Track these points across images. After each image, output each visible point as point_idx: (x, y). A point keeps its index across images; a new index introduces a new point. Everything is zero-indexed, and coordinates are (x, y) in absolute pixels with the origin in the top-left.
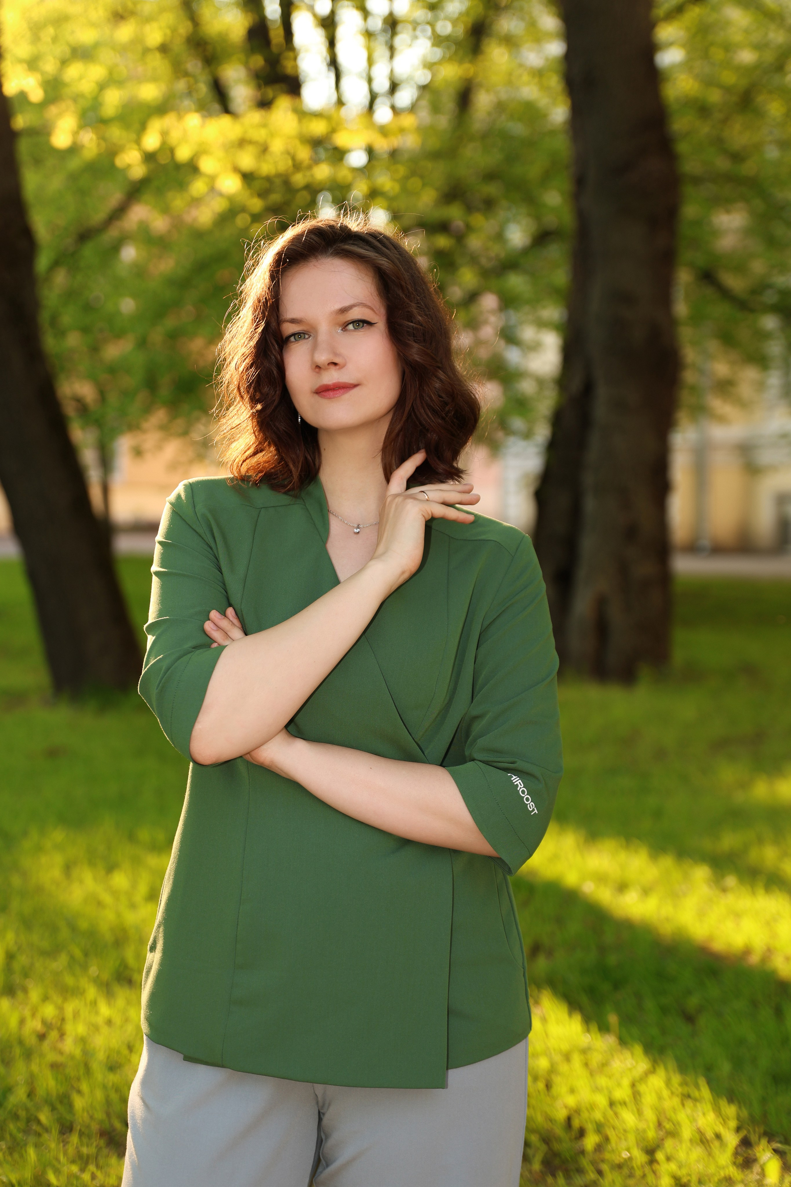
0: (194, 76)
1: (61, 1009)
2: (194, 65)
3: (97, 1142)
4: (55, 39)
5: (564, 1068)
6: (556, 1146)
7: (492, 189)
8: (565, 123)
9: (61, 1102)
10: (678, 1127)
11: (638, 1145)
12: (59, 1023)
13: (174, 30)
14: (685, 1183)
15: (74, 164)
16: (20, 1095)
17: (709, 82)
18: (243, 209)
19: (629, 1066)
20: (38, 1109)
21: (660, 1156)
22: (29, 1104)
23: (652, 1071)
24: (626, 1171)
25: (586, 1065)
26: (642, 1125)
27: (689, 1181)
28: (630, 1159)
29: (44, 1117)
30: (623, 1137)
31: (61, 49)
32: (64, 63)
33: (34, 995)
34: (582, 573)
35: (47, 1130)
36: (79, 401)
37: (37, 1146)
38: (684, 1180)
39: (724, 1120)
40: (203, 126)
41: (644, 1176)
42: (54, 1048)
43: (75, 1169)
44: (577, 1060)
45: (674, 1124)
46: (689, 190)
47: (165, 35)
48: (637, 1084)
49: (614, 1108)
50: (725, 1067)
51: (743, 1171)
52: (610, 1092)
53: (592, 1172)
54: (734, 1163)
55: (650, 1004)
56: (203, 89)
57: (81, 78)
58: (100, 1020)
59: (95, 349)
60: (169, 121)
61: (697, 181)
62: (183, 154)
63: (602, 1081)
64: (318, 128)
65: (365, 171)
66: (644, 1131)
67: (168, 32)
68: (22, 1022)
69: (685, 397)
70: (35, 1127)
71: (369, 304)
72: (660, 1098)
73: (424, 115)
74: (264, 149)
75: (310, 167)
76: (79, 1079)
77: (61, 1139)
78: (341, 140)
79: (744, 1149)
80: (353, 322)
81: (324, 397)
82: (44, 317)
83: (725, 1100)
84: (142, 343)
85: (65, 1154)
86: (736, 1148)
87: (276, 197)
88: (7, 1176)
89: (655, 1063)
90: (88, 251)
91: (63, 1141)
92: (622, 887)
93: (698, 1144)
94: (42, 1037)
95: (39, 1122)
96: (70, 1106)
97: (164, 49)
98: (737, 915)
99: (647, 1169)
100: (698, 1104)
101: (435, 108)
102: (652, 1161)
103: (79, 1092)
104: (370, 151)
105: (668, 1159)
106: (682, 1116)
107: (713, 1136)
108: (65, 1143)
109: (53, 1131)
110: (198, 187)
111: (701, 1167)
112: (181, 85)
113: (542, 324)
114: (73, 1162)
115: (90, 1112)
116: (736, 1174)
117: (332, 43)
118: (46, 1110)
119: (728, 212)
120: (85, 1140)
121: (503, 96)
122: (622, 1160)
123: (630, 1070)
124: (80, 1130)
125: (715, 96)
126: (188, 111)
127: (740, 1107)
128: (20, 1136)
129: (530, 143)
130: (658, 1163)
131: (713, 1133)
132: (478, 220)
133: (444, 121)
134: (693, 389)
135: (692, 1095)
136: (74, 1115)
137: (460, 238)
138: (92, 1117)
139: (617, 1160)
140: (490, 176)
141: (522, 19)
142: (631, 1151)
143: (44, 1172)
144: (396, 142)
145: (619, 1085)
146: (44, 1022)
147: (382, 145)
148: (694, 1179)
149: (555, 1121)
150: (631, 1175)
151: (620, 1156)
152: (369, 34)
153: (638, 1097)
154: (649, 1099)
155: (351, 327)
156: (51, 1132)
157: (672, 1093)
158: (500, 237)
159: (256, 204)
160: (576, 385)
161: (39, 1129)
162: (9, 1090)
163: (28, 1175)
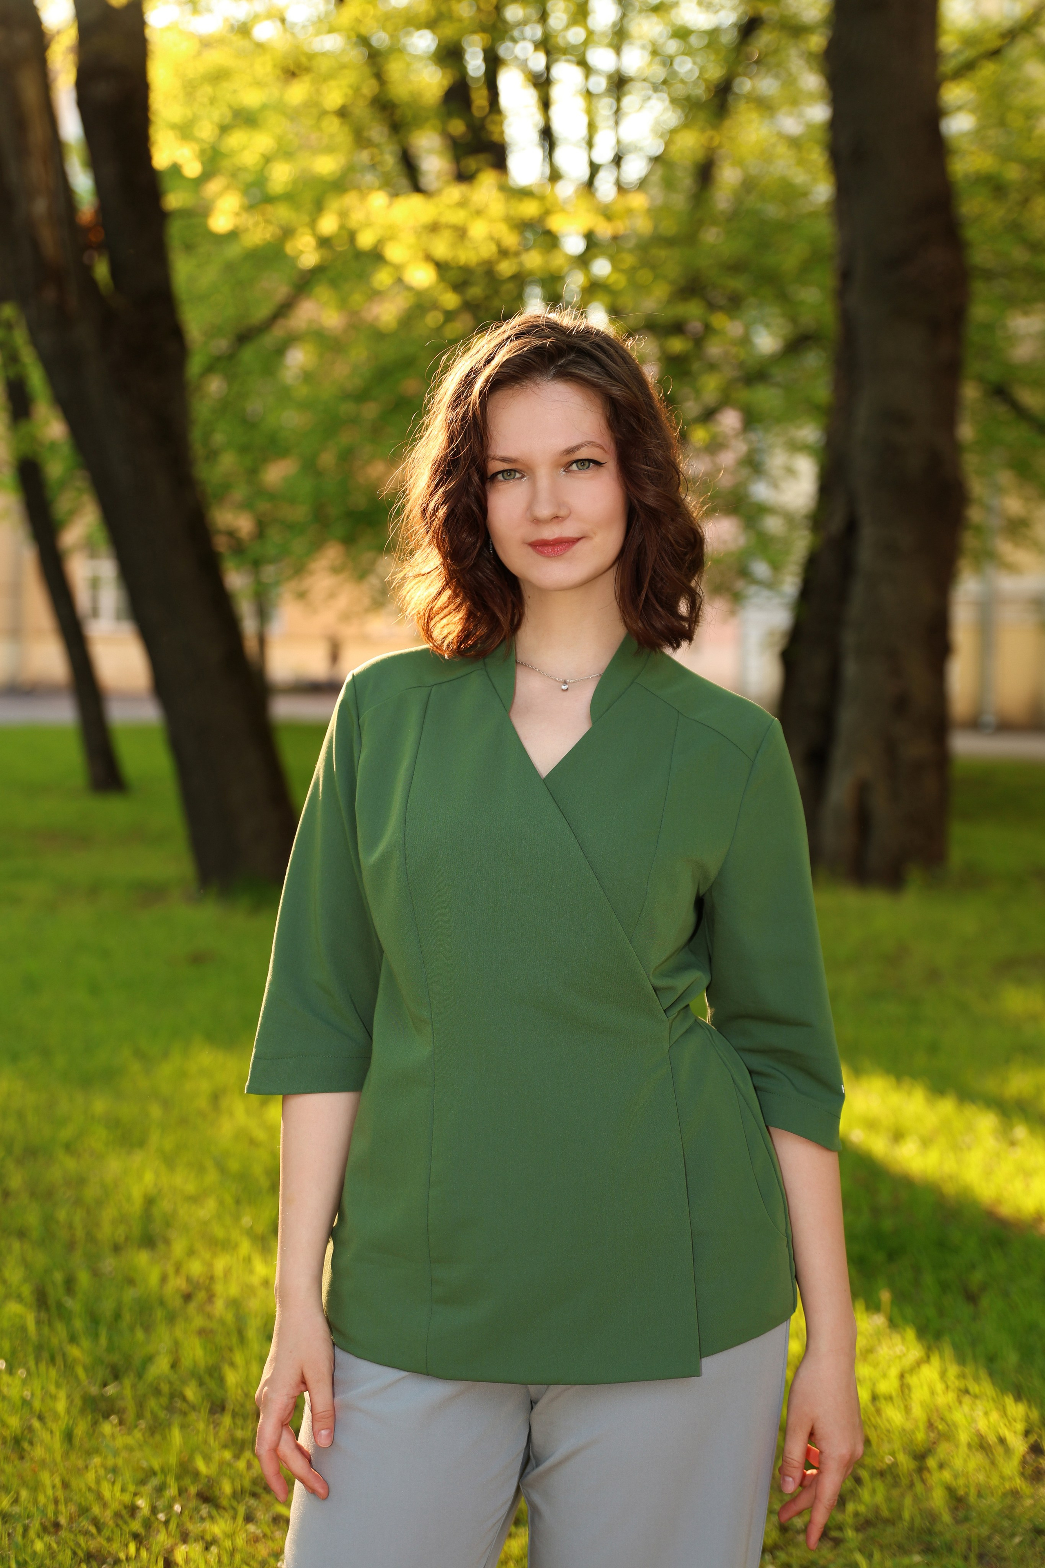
0: (377, 146)
1: (210, 1265)
2: (377, 132)
4: (213, 101)
7: (737, 284)
8: (827, 204)
9: (211, 1375)
10: (953, 1428)
11: (904, 1449)
12: (207, 1282)
13: (357, 90)
14: (962, 1496)
15: (233, 251)
16: (161, 1366)
17: (1006, 155)
18: (435, 305)
19: (898, 1352)
20: (184, 1382)
21: (931, 1463)
22: (174, 1377)
23: (927, 1359)
24: (889, 1478)
26: (909, 1426)
27: (967, 1494)
28: (895, 1464)
29: (191, 1392)
30: (885, 1439)
31: (219, 113)
32: (224, 129)
33: (178, 1248)
34: (840, 753)
35: (194, 1408)
36: (231, 534)
37: (183, 1427)
38: (961, 1492)
39: (1009, 1422)
40: (390, 205)
41: (912, 1485)
42: (201, 1309)
43: (227, 1455)
45: (948, 1425)
46: (979, 287)
47: (346, 95)
48: (907, 1376)
49: (877, 1403)
50: (1012, 1358)
51: (1032, 1483)
52: (874, 1384)
54: (1022, 1474)
55: (928, 1279)
56: (390, 160)
57: (244, 148)
58: (255, 1280)
59: (253, 472)
60: (350, 199)
61: (989, 275)
62: (366, 240)
64: (529, 209)
65: (583, 261)
66: (913, 1432)
67: (350, 92)
68: (164, 1279)
69: (969, 541)
70: (179, 1404)
71: (599, 442)
72: (933, 1393)
73: (656, 192)
74: (461, 233)
75: (517, 254)
76: (231, 1349)
77: (211, 1420)
78: (556, 223)
79: (1033, 1457)
80: (577, 461)
81: (541, 553)
82: (196, 435)
83: (1011, 1397)
84: (310, 466)
85: (216, 1435)
86: (1024, 1456)
87: (476, 291)
88: (147, 1463)
89: (929, 1351)
90: (248, 354)
91: (213, 1422)
92: (898, 1136)
93: (977, 1450)
94: (187, 1297)
95: (184, 1399)
96: (221, 1381)
97: (343, 113)
98: (1027, 1174)
99: (916, 1478)
100: (978, 1402)
101: (669, 184)
102: (921, 1469)
103: (232, 1364)
104: (590, 237)
105: (941, 1466)
106: (958, 1416)
107: (996, 1440)
108: (217, 1425)
109: (202, 1411)
110: (382, 278)
111: (981, 1477)
112: (364, 156)
113: (795, 447)
114: (225, 1446)
115: (245, 1389)
116: (1024, 1487)
117: (546, 104)
118: (193, 1384)
119: (1026, 314)
120: (239, 1422)
121: (753, 171)
122: (885, 1467)
123: (900, 1358)
124: (233, 1410)
125: (1013, 173)
126: (371, 189)
127: (1030, 1407)
128: (162, 1414)
129: (786, 227)
130: (929, 1471)
131: (995, 1436)
132: (719, 320)
133: (680, 201)
134: (979, 530)
135: (971, 1390)
136: (226, 1391)
137: (699, 342)
139: (880, 1466)
140: (736, 267)
141: (777, 76)
142: (897, 1455)
143: (191, 1459)
144: (621, 226)
145: (885, 1376)
146: (189, 1279)
147: (605, 230)
148: (973, 1493)
150: (896, 1483)
151: (882, 1462)
152: (589, 94)
153: (906, 1391)
154: (919, 1395)
155: (574, 467)
156: (200, 1412)
157: (947, 1387)
158: (746, 341)
159: (451, 300)
160: (836, 524)
161: (184, 1406)
162: (149, 1359)
163: (173, 1460)
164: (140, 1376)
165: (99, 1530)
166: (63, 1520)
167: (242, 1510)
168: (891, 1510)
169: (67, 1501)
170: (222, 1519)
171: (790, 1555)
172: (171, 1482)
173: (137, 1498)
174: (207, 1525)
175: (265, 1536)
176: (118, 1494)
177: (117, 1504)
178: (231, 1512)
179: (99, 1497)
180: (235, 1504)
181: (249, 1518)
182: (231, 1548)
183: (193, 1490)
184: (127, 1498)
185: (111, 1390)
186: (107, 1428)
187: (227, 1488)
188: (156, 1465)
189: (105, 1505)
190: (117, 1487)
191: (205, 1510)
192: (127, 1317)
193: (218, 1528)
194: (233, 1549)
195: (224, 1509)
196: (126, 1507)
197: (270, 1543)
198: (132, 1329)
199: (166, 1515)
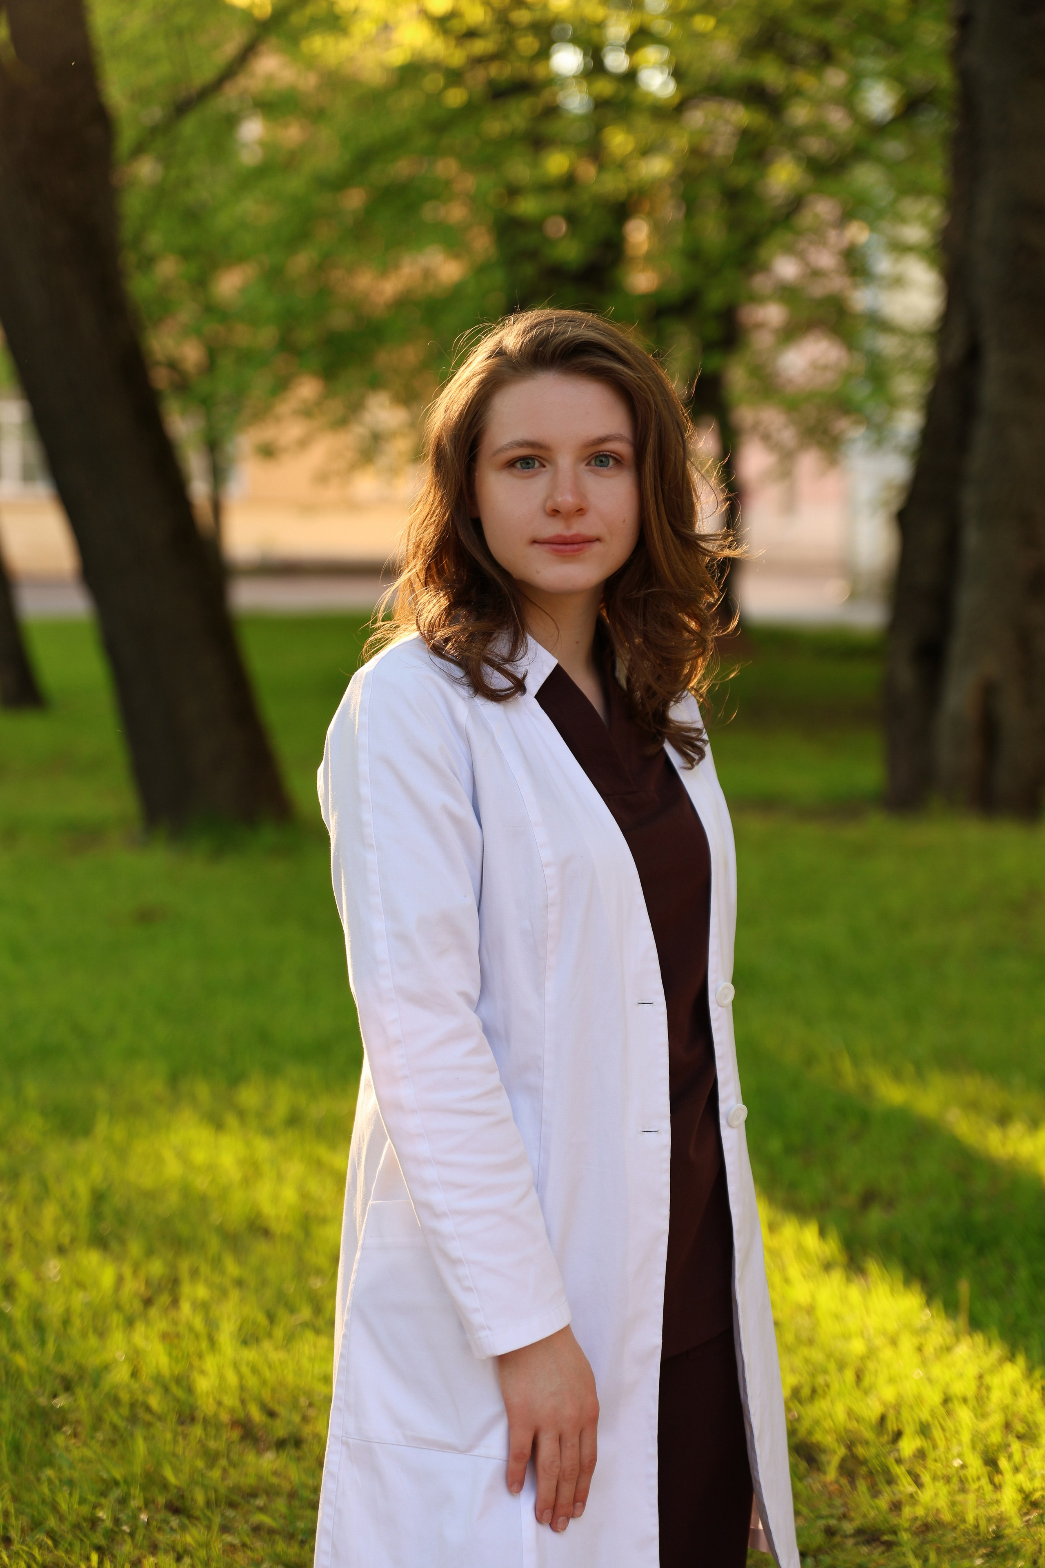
1: (173, 1267)
3: (228, 1434)
5: (887, 1353)
6: (860, 1451)
9: (178, 1384)
10: (1035, 1429)
11: (974, 1448)
12: (171, 1284)
14: (1037, 1499)
16: (120, 1374)
20: (146, 1392)
21: (1004, 1465)
22: (135, 1386)
23: (1010, 1358)
24: (955, 1482)
25: (920, 1349)
26: (983, 1426)
28: (963, 1468)
29: (155, 1402)
30: (954, 1440)
33: (135, 1248)
34: (959, 646)
35: (160, 1418)
36: (173, 365)
37: (147, 1437)
38: (1037, 1496)
41: (981, 1489)
42: (165, 1314)
43: (199, 1465)
44: (907, 1343)
45: (1029, 1426)
48: (986, 1376)
49: (948, 1405)
52: (947, 1385)
53: (910, 1484)
55: (1023, 1273)
59: (201, 282)
63: (937, 1370)
66: (985, 1434)
70: (143, 1415)
72: (1015, 1394)
76: (200, 1356)
77: (179, 1430)
84: (275, 277)
85: (186, 1445)
88: (108, 1472)
89: (1015, 1349)
90: (189, 126)
91: (182, 1432)
95: (148, 1409)
96: (190, 1390)
99: (986, 1482)
102: (993, 1470)
103: (202, 1372)
105: (1016, 1468)
108: (186, 1435)
109: (169, 1421)
114: (197, 1456)
115: (218, 1398)
118: (159, 1391)
120: (211, 1432)
122: (951, 1470)
123: (979, 1358)
124: (204, 1420)
128: (121, 1424)
130: (1001, 1474)
138: (219, 1403)
139: (946, 1469)
142: (965, 1458)
143: (159, 1464)
145: (961, 1376)
146: (150, 1283)
149: (863, 1419)
150: (963, 1489)
151: (949, 1465)
153: (984, 1392)
154: (998, 1396)
156: (166, 1422)
157: (1032, 1386)
160: (955, 348)
161: (148, 1417)
162: (106, 1368)
163: (138, 1469)
164: (95, 1385)
165: (56, 1543)
166: (14, 1534)
167: (217, 1520)
168: (955, 1515)
169: (19, 1513)
170: (194, 1528)
171: (835, 1558)
172: (136, 1491)
173: (98, 1510)
174: (178, 1537)
175: (244, 1545)
176: (76, 1506)
177: (75, 1517)
178: (205, 1523)
179: (55, 1508)
180: (209, 1514)
181: (225, 1529)
182: (206, 1558)
183: (161, 1500)
184: (85, 1510)
185: (61, 1402)
186: (60, 1439)
187: (200, 1498)
188: (118, 1474)
189: (61, 1518)
190: (76, 1498)
191: (174, 1522)
192: (77, 1322)
193: (191, 1537)
194: (208, 1560)
195: (197, 1519)
196: (85, 1519)
197: (250, 1553)
198: (84, 1335)
199: (131, 1527)
